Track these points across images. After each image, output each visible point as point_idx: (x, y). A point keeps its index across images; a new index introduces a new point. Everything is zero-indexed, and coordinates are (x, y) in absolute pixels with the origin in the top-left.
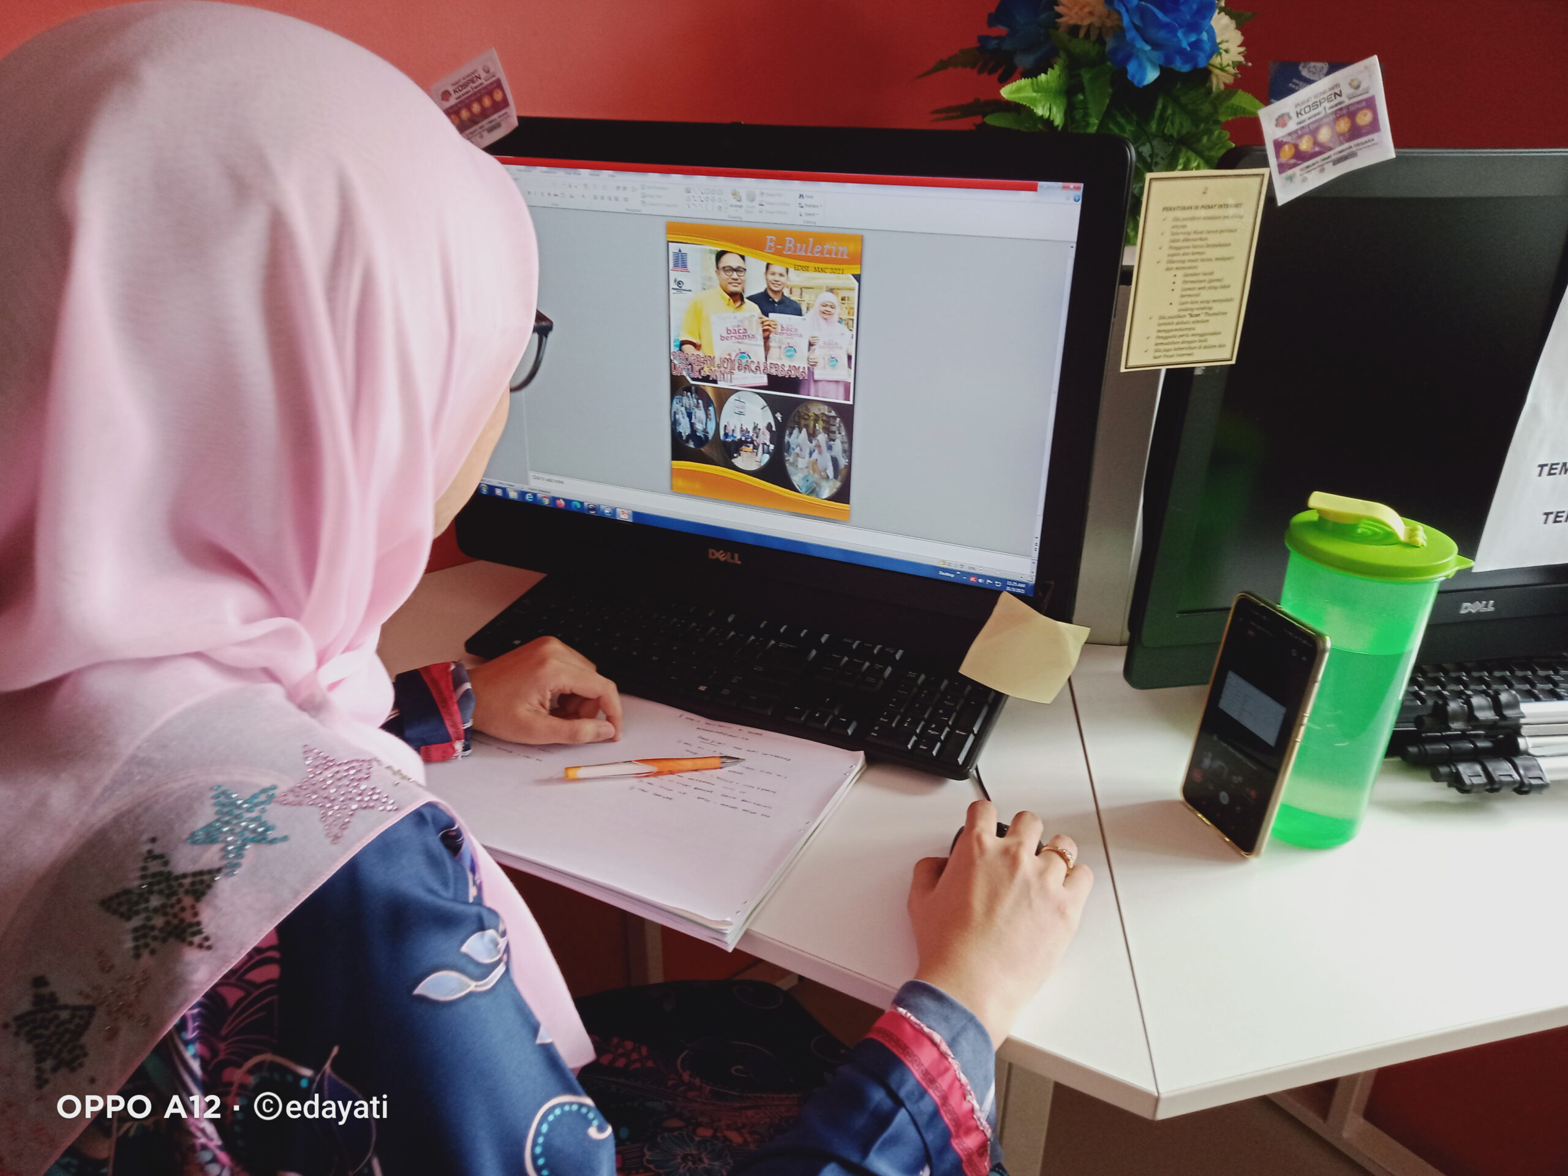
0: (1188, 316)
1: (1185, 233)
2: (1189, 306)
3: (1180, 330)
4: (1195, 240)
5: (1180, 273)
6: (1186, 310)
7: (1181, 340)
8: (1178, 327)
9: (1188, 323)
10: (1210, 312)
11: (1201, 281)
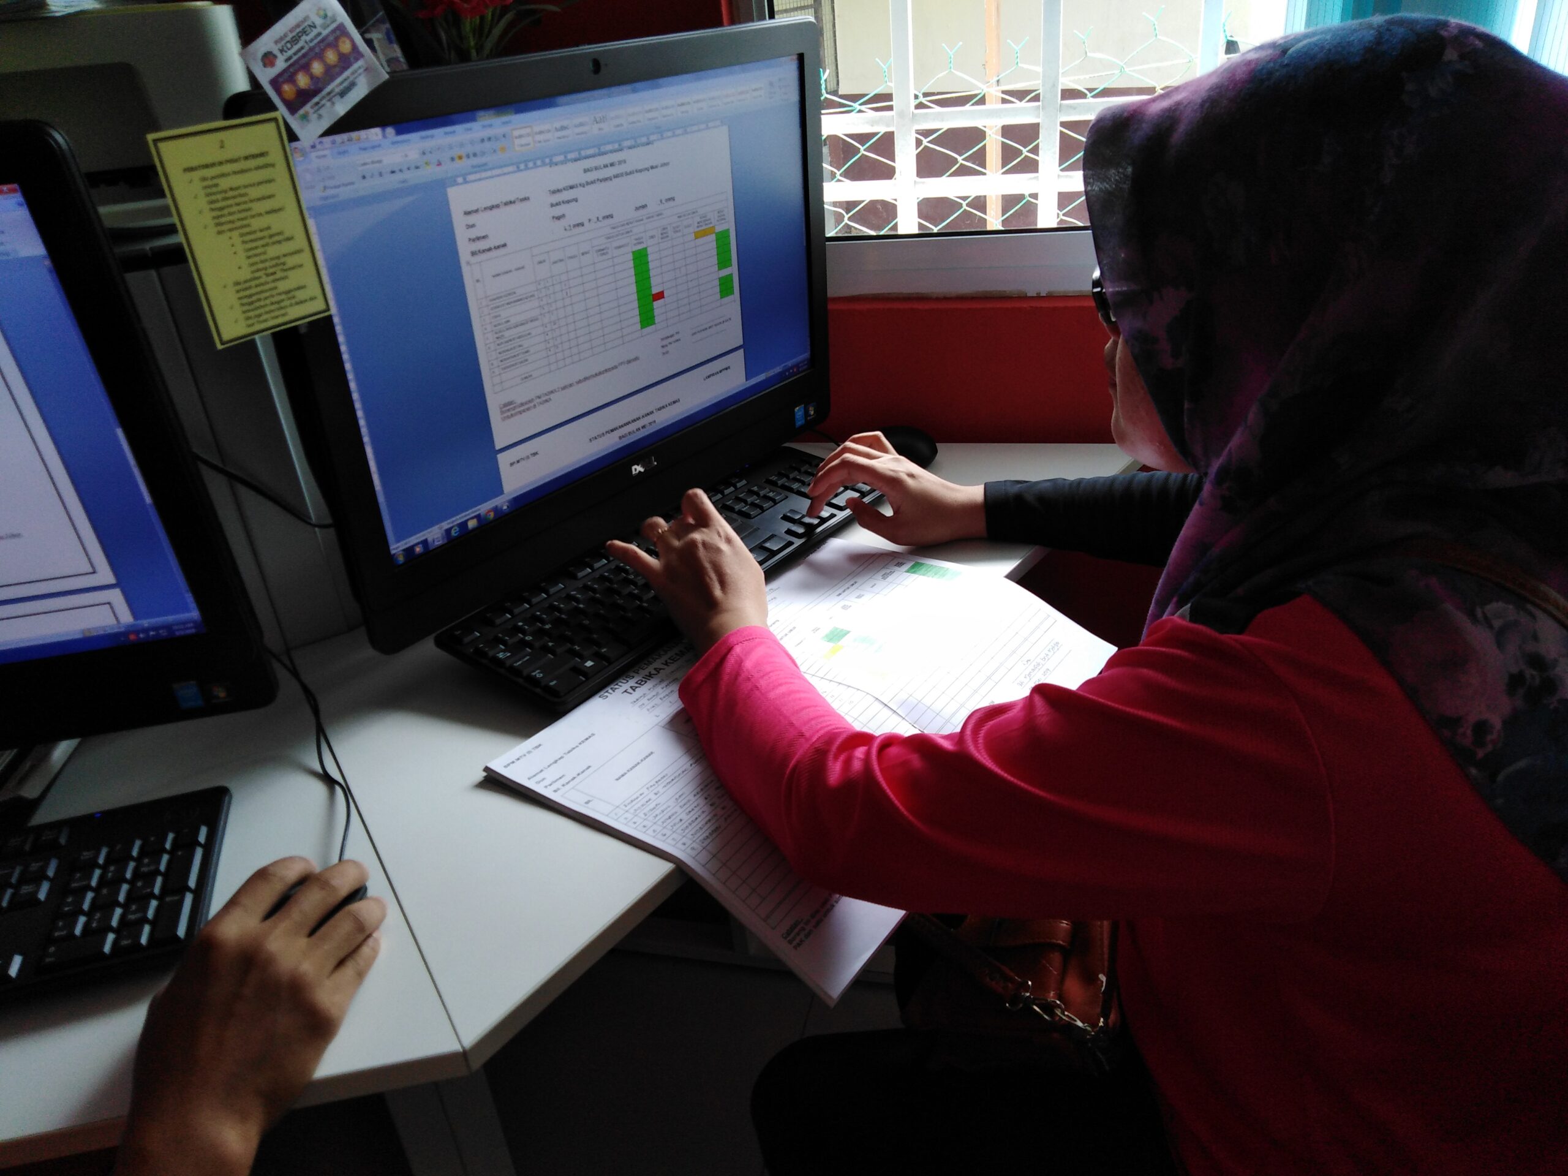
0: (264, 277)
1: (221, 192)
2: (261, 266)
3: (262, 292)
4: (234, 197)
5: (235, 234)
6: (258, 270)
7: (268, 302)
8: (259, 289)
9: (267, 283)
10: (285, 267)
11: (261, 238)
